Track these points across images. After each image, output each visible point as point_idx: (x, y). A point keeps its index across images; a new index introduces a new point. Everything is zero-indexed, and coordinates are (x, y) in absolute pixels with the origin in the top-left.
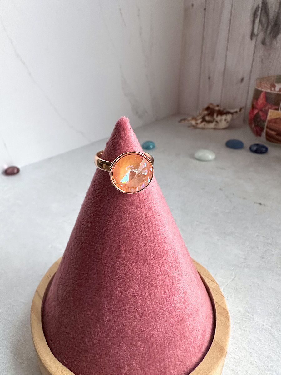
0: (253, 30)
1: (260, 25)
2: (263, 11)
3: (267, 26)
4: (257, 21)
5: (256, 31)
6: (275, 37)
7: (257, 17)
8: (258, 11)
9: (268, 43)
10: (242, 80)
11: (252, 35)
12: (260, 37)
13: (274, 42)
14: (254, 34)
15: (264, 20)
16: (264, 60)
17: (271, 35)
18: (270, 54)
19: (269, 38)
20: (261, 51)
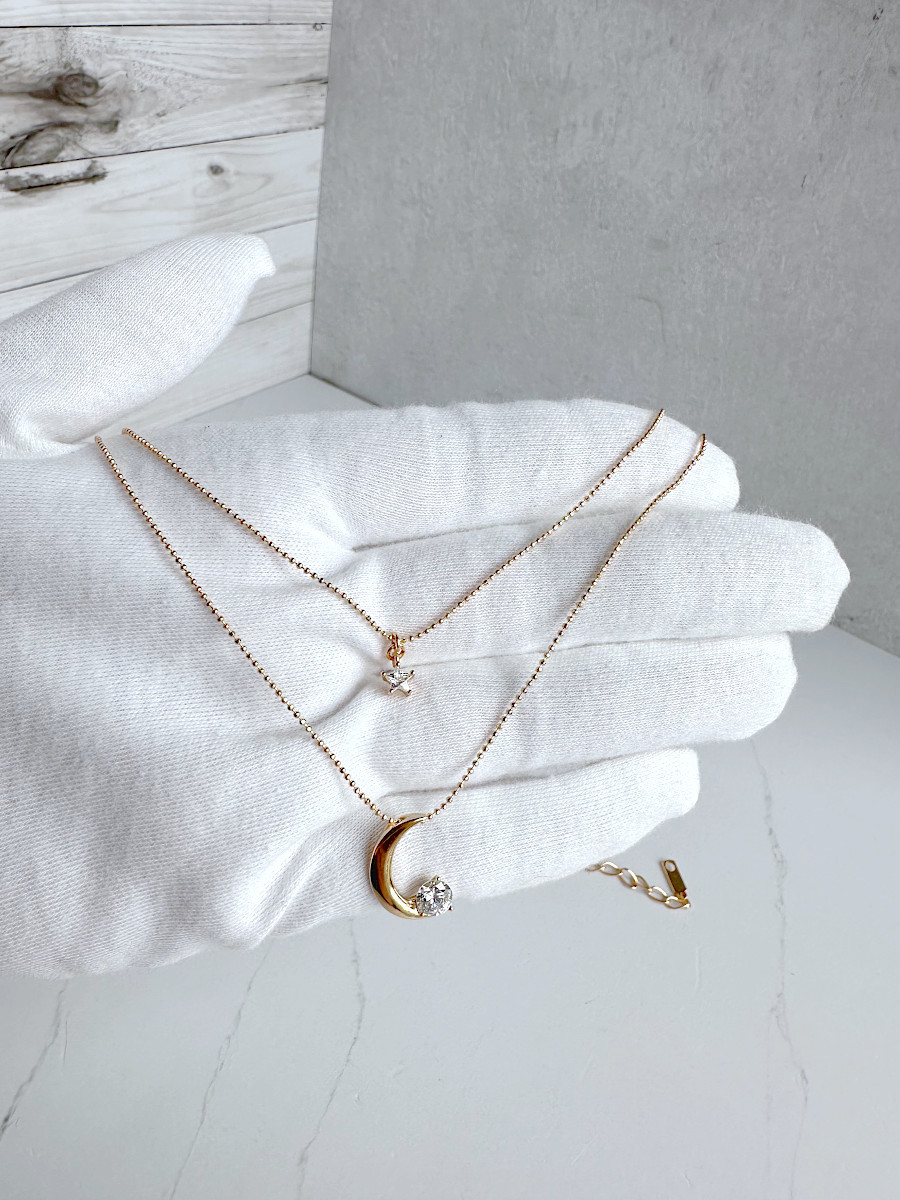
0: (75, 180)
1: (63, 154)
2: (18, 158)
3: (63, 125)
4: (48, 172)
5: (79, 168)
7: (37, 177)
8: (17, 178)
9: (113, 107)
10: (216, 170)
11: (92, 177)
12: (94, 142)
14: (90, 168)
15: (43, 145)
16: (159, 110)
19: (99, 107)
20: (137, 127)
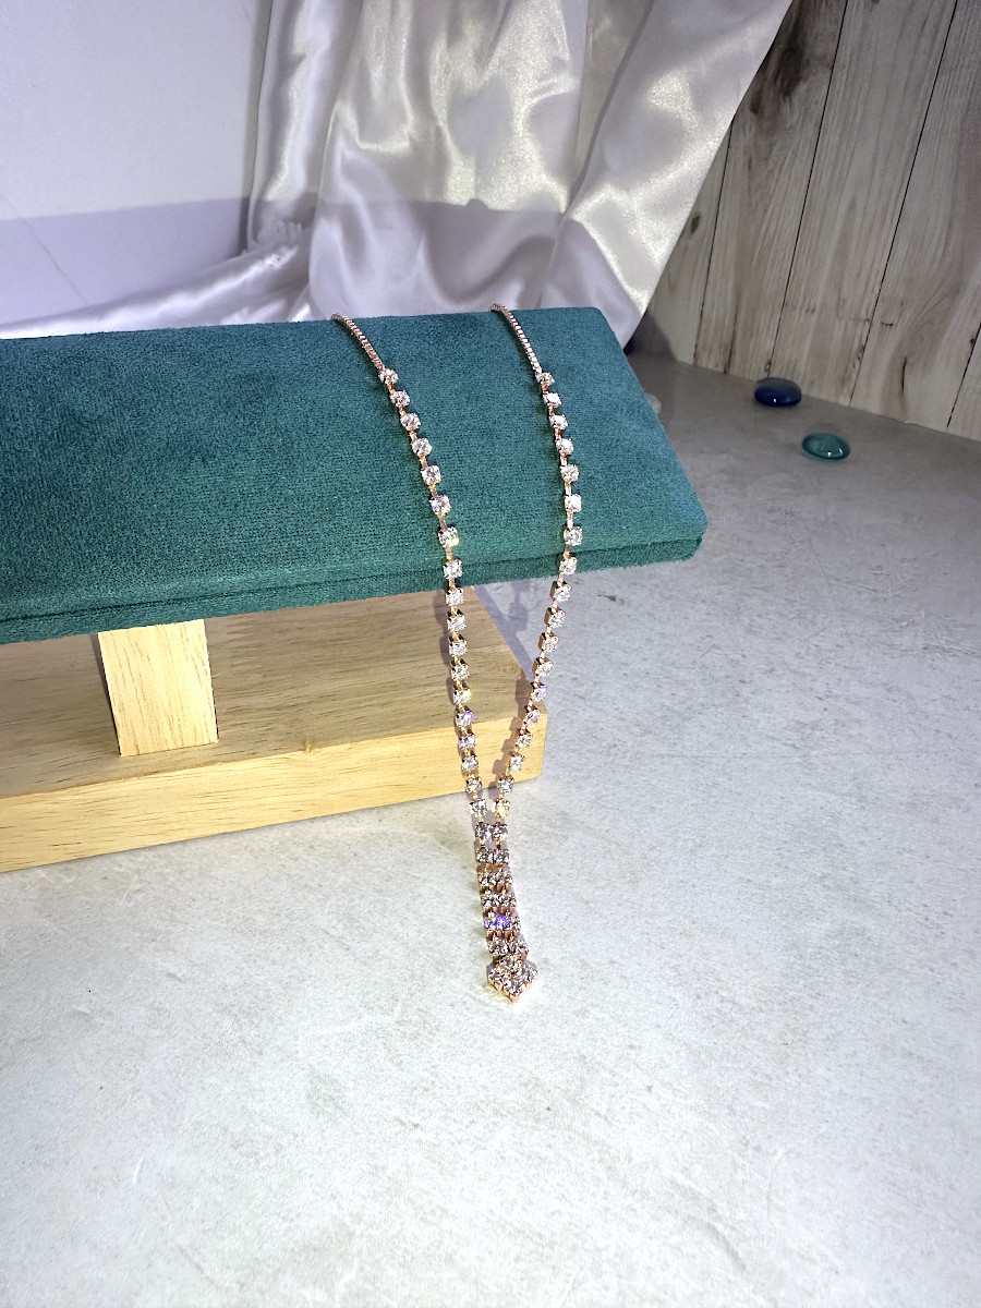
6: (787, 92)
13: (786, 109)
17: (778, 83)
18: (771, 146)
